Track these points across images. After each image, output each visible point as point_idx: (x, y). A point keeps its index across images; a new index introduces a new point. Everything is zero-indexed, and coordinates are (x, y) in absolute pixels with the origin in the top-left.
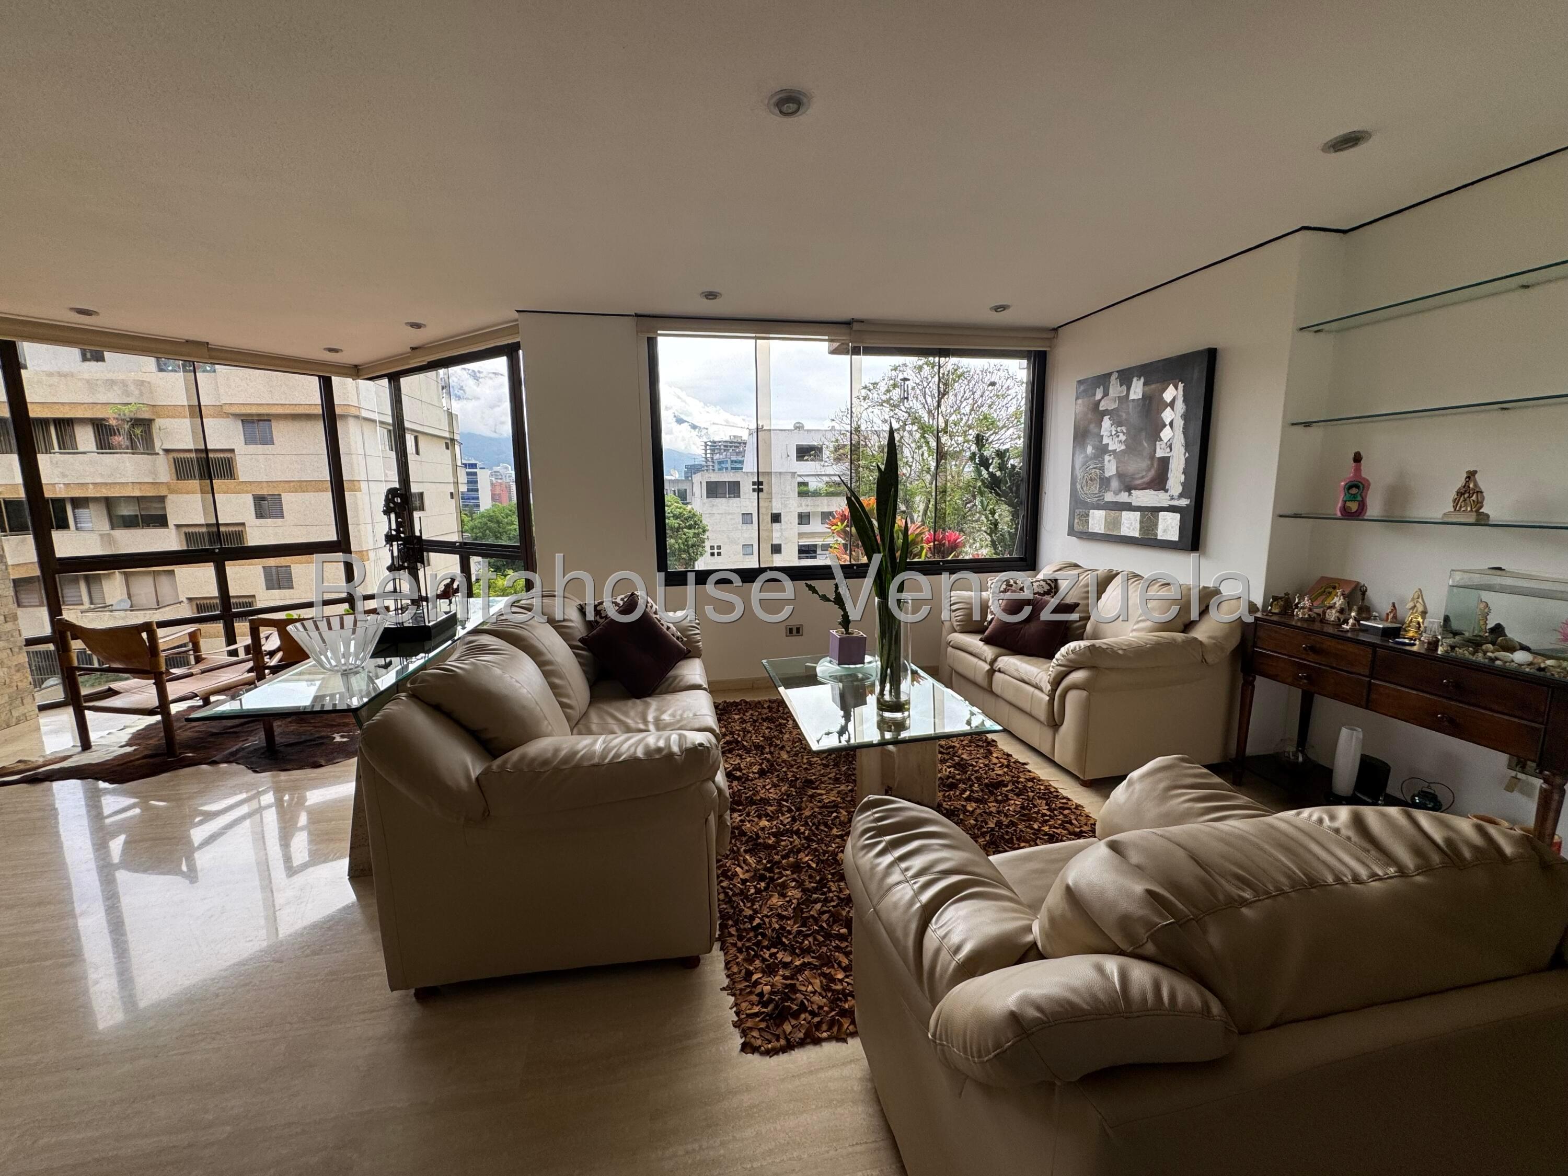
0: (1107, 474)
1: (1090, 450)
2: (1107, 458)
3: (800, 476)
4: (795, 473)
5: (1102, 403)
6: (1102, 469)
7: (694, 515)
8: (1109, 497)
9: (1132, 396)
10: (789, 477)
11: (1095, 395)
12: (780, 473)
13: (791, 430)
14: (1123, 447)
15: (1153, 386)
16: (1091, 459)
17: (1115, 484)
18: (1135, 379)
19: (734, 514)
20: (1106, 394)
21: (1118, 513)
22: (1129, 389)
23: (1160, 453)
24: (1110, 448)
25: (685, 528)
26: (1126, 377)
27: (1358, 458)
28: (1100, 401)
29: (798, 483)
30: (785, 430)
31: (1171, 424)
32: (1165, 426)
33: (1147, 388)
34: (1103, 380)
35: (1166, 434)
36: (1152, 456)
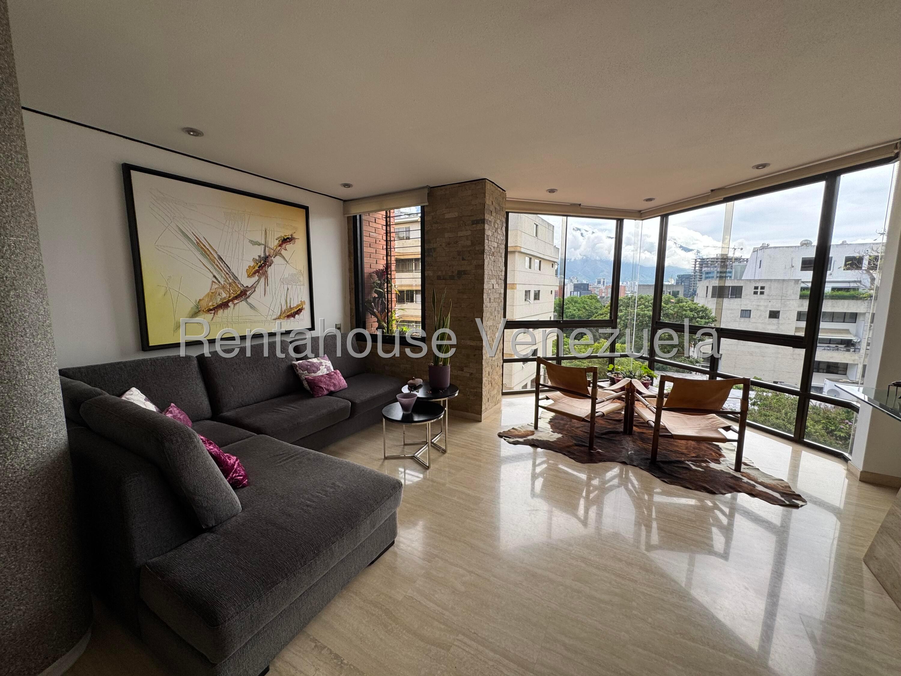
3: (803, 282)
4: (799, 280)
7: (706, 309)
10: (792, 283)
12: (784, 280)
13: (798, 247)
19: (734, 309)
25: (698, 317)
29: (802, 288)
30: (791, 247)
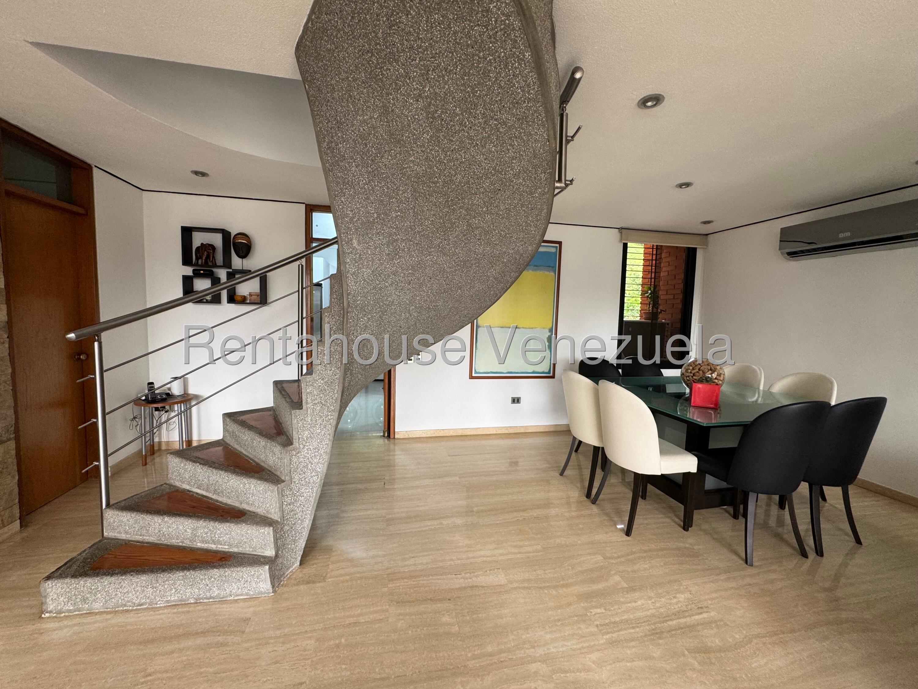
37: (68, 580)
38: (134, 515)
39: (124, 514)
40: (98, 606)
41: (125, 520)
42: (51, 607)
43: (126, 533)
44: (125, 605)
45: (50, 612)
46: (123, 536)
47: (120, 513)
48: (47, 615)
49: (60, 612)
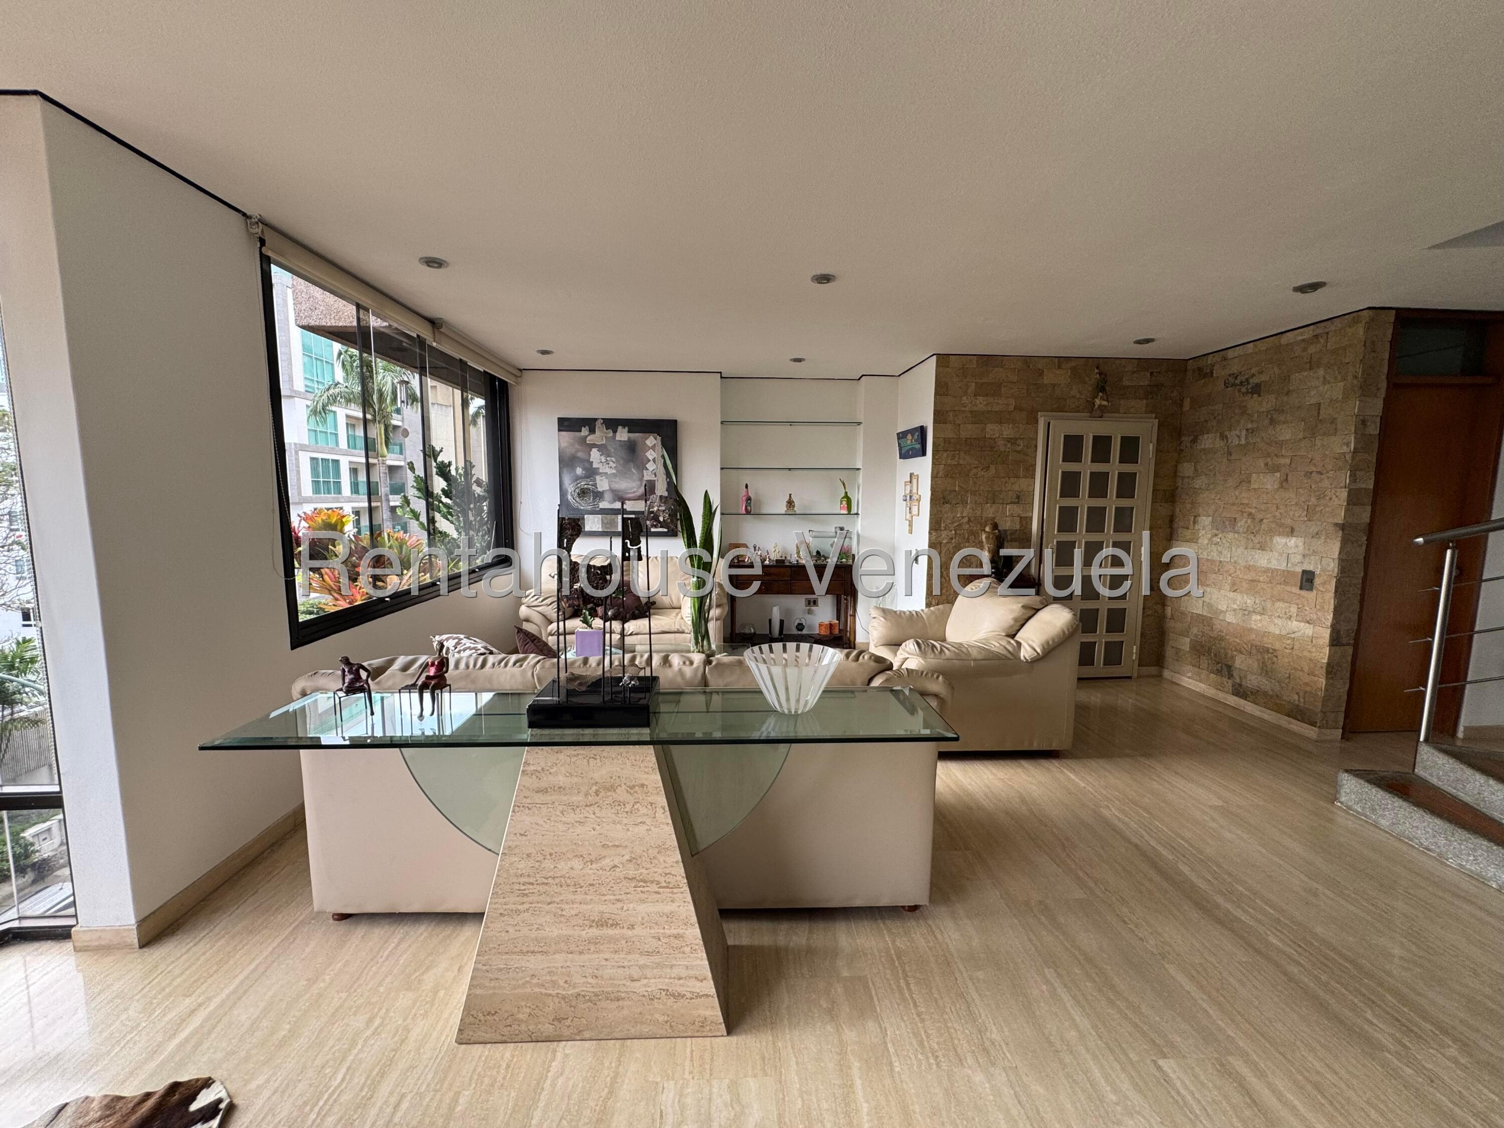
0: (600, 489)
1: (579, 471)
2: (598, 477)
5: (588, 438)
6: (595, 485)
8: (604, 505)
9: (618, 438)
11: (580, 431)
14: (614, 471)
15: (637, 434)
16: (582, 478)
17: (607, 496)
18: (620, 428)
20: (592, 431)
21: (613, 516)
22: (615, 432)
23: (646, 478)
24: (601, 471)
26: (612, 424)
27: (747, 486)
28: (586, 437)
31: (654, 460)
32: (649, 461)
33: (632, 435)
34: (590, 423)
35: (651, 466)
36: (641, 479)
37: (1362, 782)
38: (1451, 761)
39: (1441, 756)
40: (1384, 823)
41: (1440, 762)
42: (1343, 799)
43: (1439, 779)
44: (1411, 840)
45: (1342, 803)
46: (1434, 781)
47: (1436, 753)
48: (1339, 804)
49: (1349, 808)
